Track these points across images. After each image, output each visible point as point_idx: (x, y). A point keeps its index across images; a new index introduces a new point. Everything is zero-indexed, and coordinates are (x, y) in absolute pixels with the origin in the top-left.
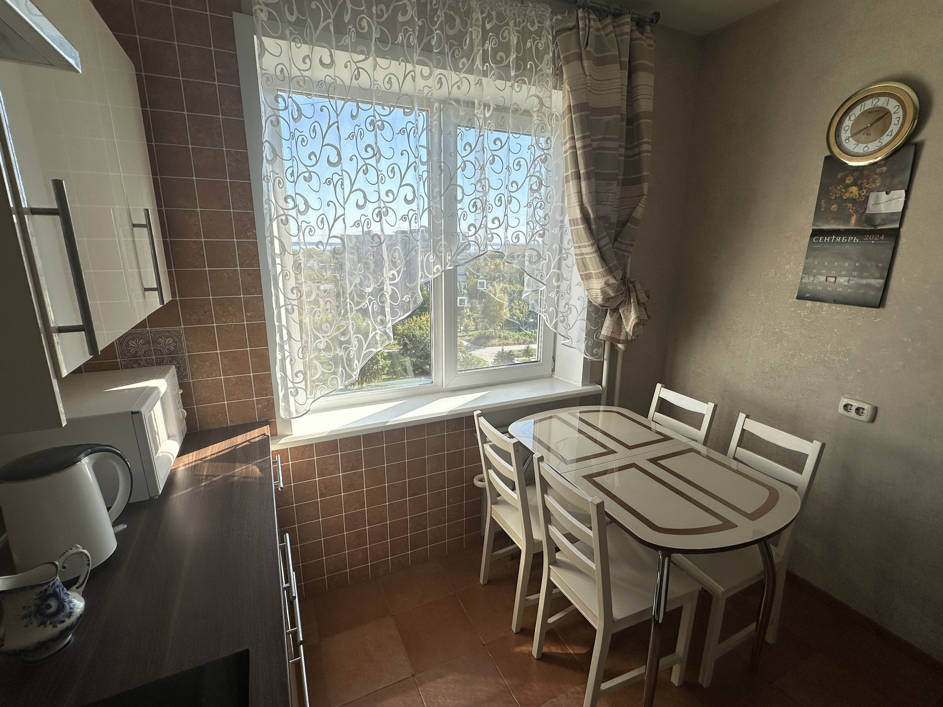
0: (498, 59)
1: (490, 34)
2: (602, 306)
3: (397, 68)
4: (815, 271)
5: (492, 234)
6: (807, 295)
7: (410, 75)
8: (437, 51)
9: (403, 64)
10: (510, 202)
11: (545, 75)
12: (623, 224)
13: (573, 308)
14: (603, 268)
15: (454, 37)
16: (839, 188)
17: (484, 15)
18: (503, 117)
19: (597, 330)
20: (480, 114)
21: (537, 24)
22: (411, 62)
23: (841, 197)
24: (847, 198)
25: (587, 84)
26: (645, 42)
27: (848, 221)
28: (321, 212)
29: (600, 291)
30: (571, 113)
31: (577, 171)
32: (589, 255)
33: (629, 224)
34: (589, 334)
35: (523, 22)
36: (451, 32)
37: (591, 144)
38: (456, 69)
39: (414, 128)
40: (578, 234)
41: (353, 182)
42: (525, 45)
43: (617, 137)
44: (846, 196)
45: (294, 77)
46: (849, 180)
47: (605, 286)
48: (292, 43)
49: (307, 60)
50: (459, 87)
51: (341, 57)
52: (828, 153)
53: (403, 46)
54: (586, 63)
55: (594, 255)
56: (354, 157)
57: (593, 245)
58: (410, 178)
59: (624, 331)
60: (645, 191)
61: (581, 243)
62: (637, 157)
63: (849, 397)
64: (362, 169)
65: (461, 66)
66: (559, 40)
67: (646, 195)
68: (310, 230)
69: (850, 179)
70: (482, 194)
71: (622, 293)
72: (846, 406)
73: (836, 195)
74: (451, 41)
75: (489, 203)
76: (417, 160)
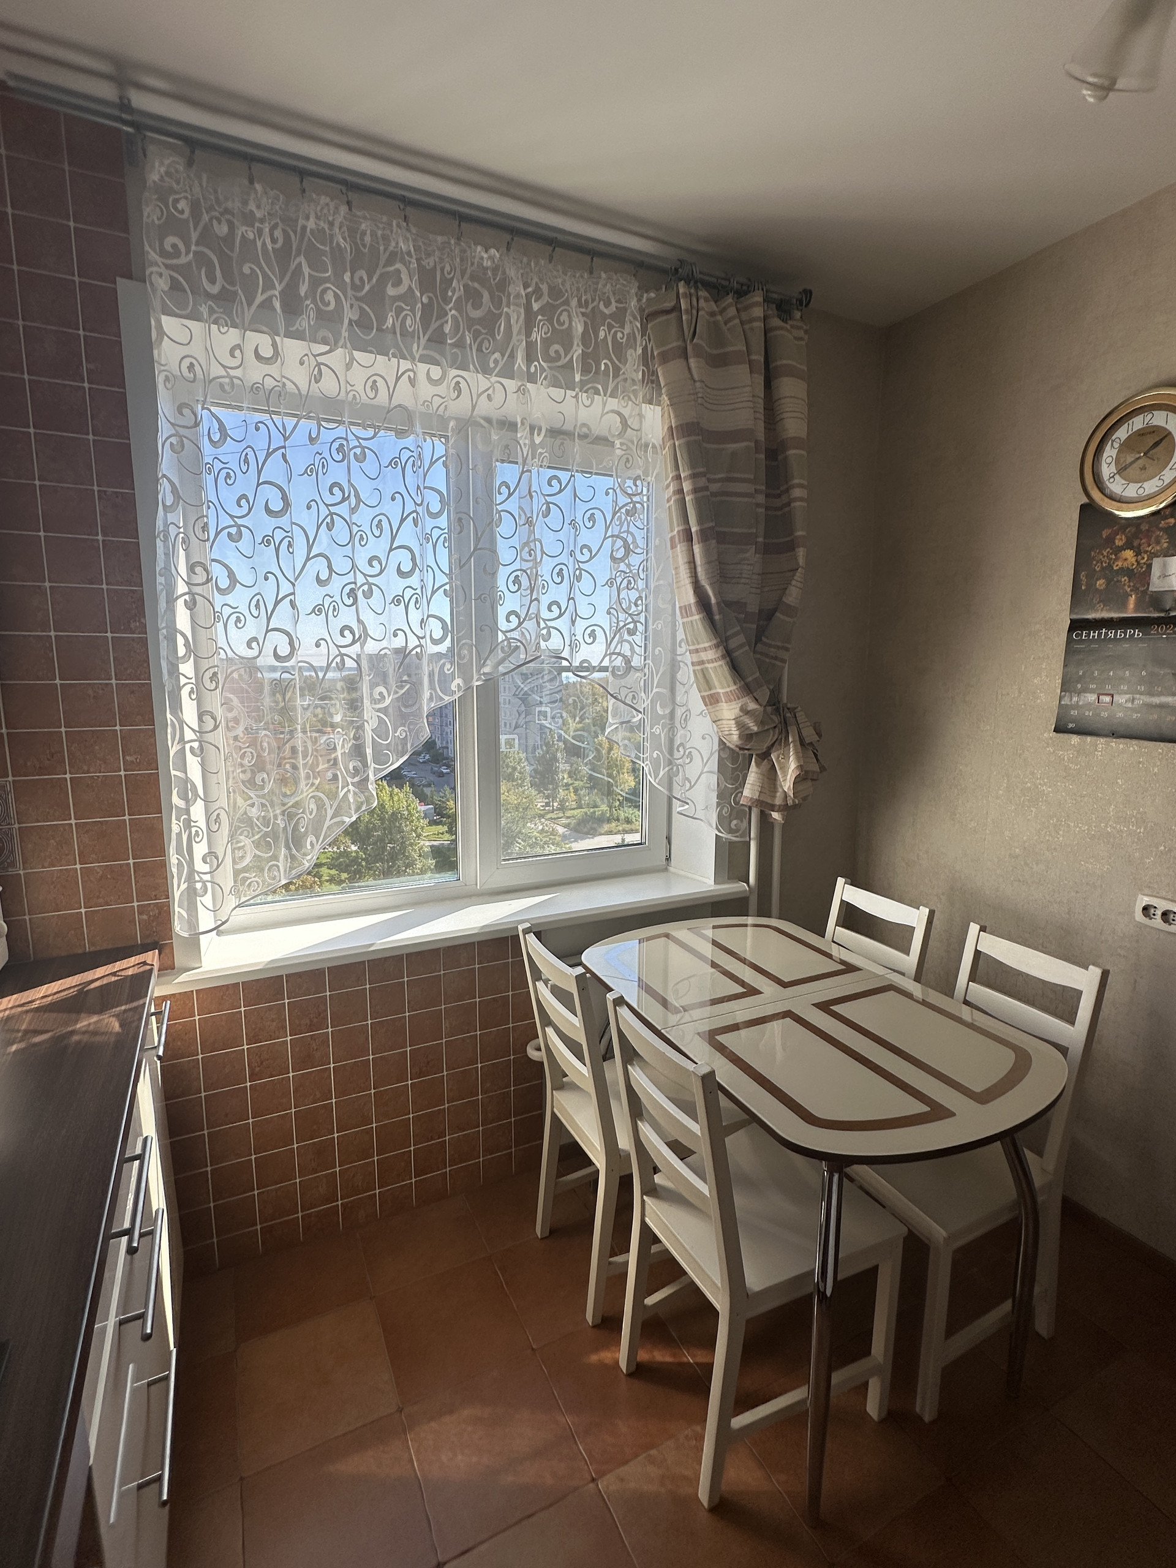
0: (553, 354)
1: (540, 317)
2: (741, 749)
3: (384, 365)
4: (1079, 686)
5: (548, 628)
6: (1071, 726)
7: (405, 377)
8: (453, 341)
9: (394, 360)
10: (579, 579)
11: (629, 381)
12: (767, 616)
13: (695, 753)
14: (735, 683)
15: (481, 321)
16: (1105, 554)
17: (530, 290)
18: (562, 444)
19: (737, 788)
20: (525, 438)
21: (614, 304)
22: (409, 358)
23: (1110, 566)
24: (1120, 568)
25: (697, 393)
26: (791, 333)
27: (1123, 606)
28: (255, 590)
29: (733, 722)
30: (673, 439)
31: (686, 529)
32: (713, 662)
33: (778, 614)
34: (722, 796)
35: (593, 300)
36: (476, 314)
37: (707, 487)
38: (486, 371)
39: (412, 458)
40: (693, 631)
41: (311, 542)
42: (596, 335)
43: (752, 477)
44: (1117, 565)
45: (214, 379)
46: (1119, 541)
47: (741, 714)
48: (212, 326)
49: (237, 353)
50: (489, 397)
51: (293, 348)
52: (1085, 500)
53: (395, 333)
54: (693, 362)
55: (720, 663)
56: (313, 503)
57: (718, 647)
58: (407, 535)
59: (780, 790)
60: (801, 561)
61: (698, 644)
62: (787, 509)
63: (1150, 893)
64: (325, 522)
65: (492, 365)
66: (651, 328)
67: (802, 567)
68: (238, 620)
69: (1121, 539)
70: (530, 564)
71: (775, 727)
72: (1146, 909)
73: (1102, 563)
74: (478, 327)
75: (543, 578)
76: (419, 509)
